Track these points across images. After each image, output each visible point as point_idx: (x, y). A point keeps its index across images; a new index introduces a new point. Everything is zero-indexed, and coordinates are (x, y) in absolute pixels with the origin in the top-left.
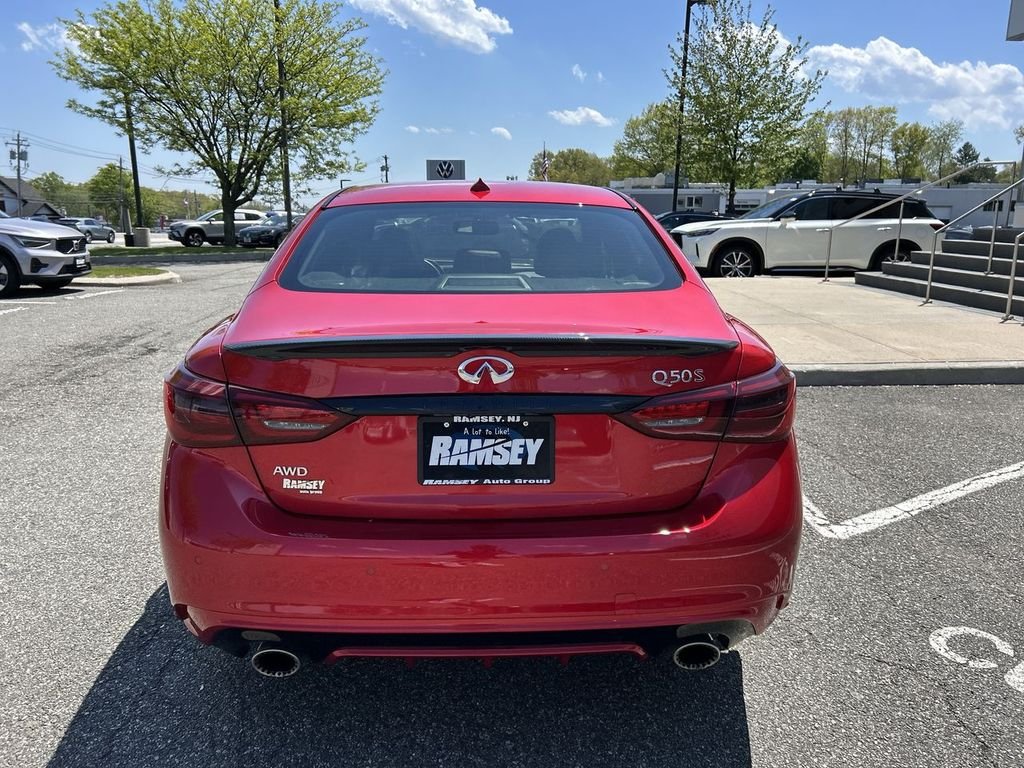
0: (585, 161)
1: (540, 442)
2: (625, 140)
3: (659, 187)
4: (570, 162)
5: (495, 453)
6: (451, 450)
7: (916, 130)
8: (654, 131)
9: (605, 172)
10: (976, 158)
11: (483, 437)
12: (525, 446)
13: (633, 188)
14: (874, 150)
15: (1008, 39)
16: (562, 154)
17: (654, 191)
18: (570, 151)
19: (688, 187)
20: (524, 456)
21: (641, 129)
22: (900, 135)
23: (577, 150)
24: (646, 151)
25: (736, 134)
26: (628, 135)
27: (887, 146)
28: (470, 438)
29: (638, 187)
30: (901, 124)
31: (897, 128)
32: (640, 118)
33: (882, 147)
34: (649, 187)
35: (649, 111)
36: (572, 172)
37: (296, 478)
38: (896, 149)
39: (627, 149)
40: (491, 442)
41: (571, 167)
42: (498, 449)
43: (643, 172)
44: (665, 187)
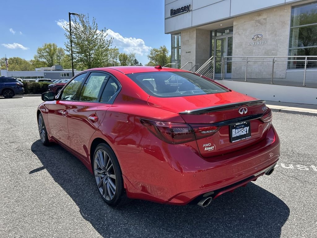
0: (21, 61)
1: (248, 127)
2: (38, 55)
3: (53, 70)
4: (15, 62)
5: (242, 132)
6: (235, 132)
7: (125, 55)
8: (47, 52)
9: (29, 65)
10: (138, 63)
11: (240, 128)
12: (246, 129)
13: (44, 70)
14: (115, 60)
15: (165, 33)
16: (11, 59)
17: (52, 72)
18: (15, 58)
19: (63, 70)
20: (246, 131)
21: (43, 52)
22: (121, 56)
23: (17, 58)
24: (46, 59)
25: (90, 54)
26: (39, 53)
27: (118, 59)
28: (238, 129)
29: (46, 70)
30: (120, 53)
31: (120, 54)
32: (42, 48)
33: (117, 60)
34: (50, 70)
35: (45, 46)
36: (16, 65)
37: (208, 147)
38: (120, 60)
39: (39, 58)
40: (241, 129)
41: (15, 63)
42: (243, 130)
43: (46, 65)
44: (55, 70)
